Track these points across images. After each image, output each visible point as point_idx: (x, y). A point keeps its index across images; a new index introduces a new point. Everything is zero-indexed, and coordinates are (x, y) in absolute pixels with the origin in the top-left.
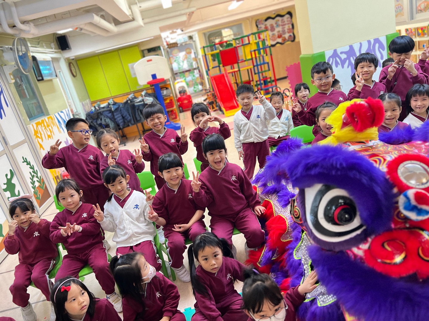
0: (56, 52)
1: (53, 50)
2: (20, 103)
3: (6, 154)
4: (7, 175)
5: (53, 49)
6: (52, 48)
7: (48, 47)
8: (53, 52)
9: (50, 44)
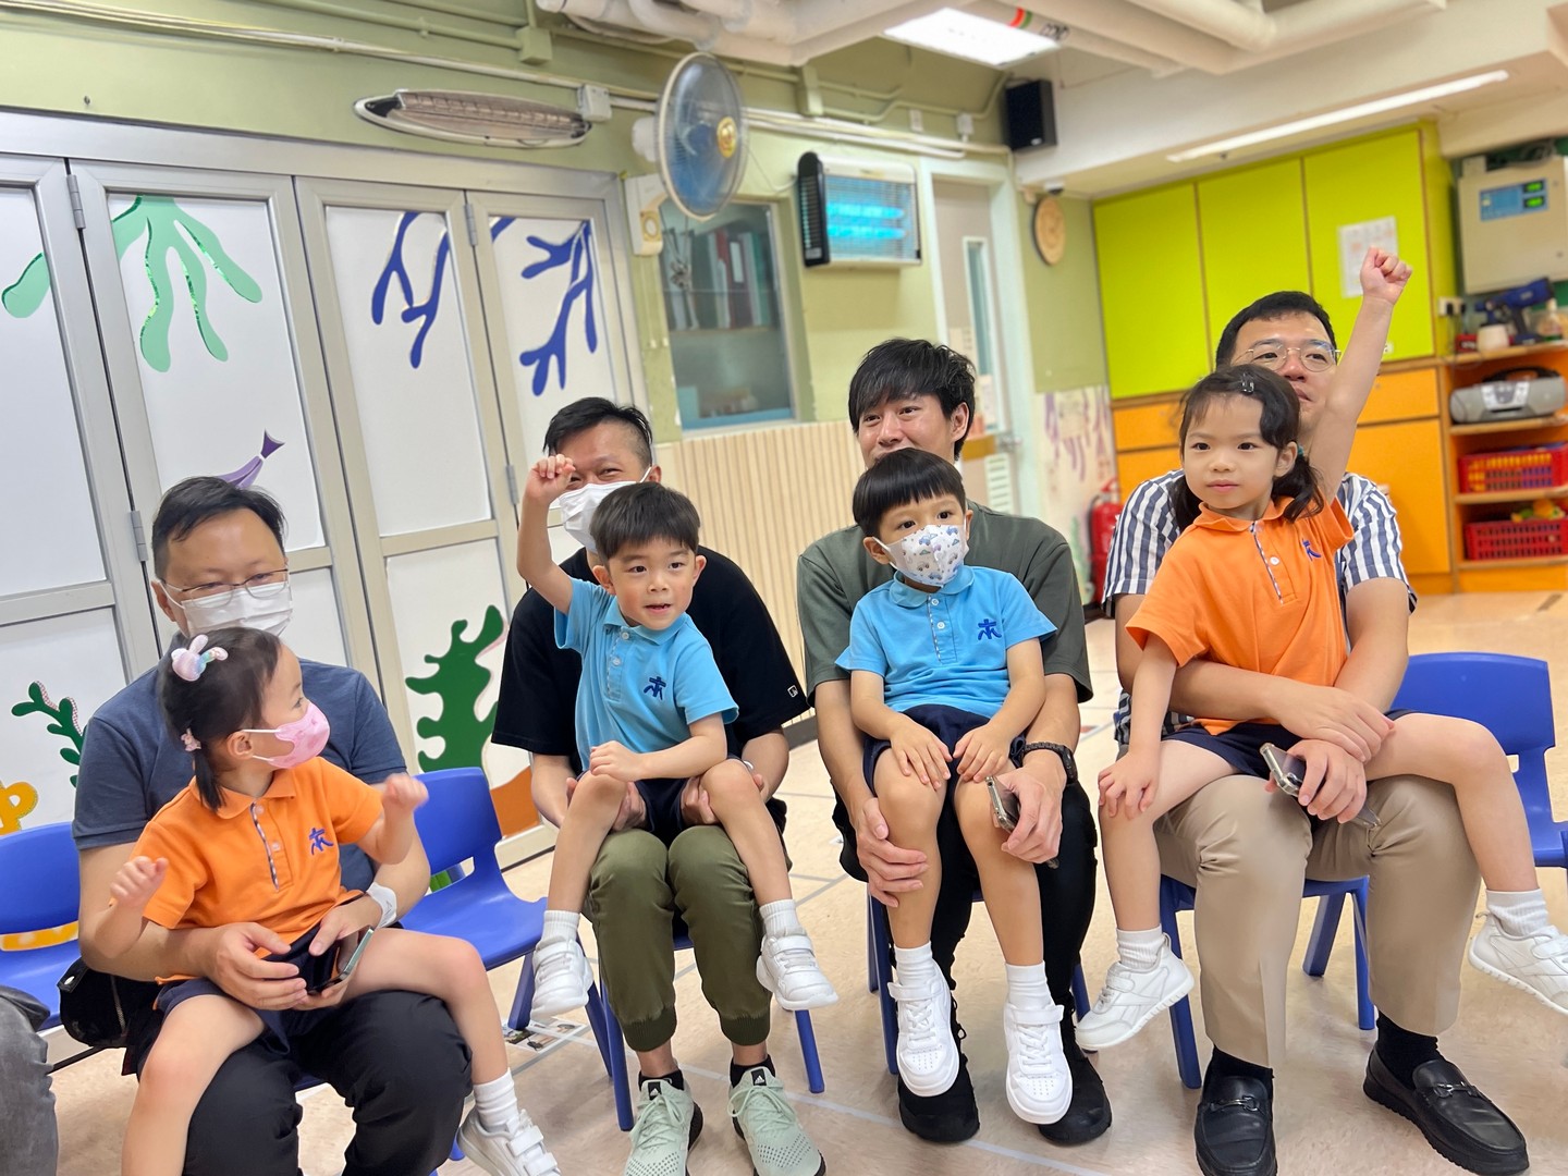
0: (970, 155)
1: (963, 145)
2: (660, 344)
3: (497, 538)
4: (459, 627)
5: (965, 138)
6: (959, 137)
7: (930, 129)
8: (958, 150)
9: (954, 117)
